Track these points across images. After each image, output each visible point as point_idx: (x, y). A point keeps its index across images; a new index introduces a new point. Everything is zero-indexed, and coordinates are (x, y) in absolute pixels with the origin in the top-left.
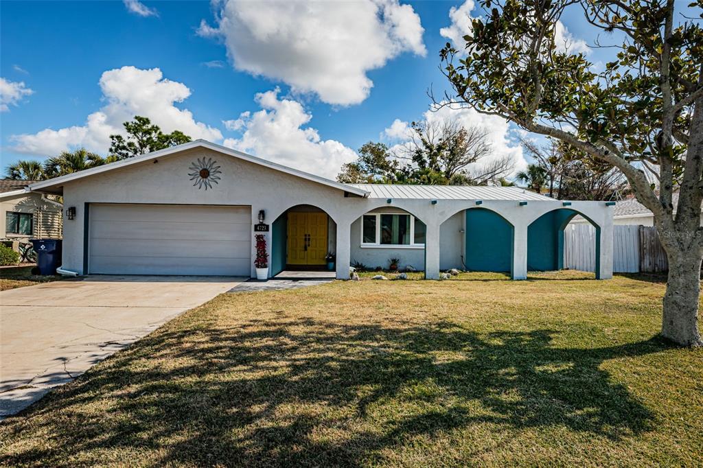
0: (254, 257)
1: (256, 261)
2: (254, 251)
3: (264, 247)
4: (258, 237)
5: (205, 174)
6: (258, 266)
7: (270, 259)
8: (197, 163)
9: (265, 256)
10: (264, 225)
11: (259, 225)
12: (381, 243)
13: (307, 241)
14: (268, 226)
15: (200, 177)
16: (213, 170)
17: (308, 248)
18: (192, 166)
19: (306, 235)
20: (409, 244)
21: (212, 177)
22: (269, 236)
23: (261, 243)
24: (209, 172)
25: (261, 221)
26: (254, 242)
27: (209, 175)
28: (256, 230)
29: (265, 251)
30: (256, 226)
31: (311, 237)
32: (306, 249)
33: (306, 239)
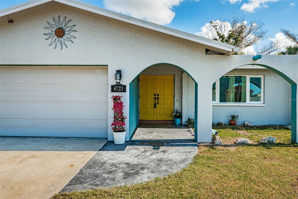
0: (111, 120)
1: (113, 124)
2: (111, 114)
3: (121, 109)
4: (115, 99)
5: (60, 33)
6: (116, 130)
7: (127, 121)
8: (52, 22)
9: (123, 119)
10: (121, 85)
11: (116, 85)
12: (220, 102)
13: (156, 100)
14: (125, 87)
15: (56, 37)
16: (68, 29)
17: (157, 105)
18: (48, 26)
19: (155, 95)
20: (245, 101)
21: (67, 36)
22: (126, 97)
23: (118, 105)
24: (64, 31)
25: (118, 81)
26: (111, 103)
27: (64, 34)
28: (113, 91)
29: (122, 113)
30: (113, 87)
31: (159, 96)
32: (155, 107)
33: (155, 98)
